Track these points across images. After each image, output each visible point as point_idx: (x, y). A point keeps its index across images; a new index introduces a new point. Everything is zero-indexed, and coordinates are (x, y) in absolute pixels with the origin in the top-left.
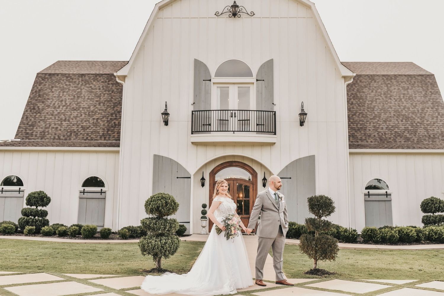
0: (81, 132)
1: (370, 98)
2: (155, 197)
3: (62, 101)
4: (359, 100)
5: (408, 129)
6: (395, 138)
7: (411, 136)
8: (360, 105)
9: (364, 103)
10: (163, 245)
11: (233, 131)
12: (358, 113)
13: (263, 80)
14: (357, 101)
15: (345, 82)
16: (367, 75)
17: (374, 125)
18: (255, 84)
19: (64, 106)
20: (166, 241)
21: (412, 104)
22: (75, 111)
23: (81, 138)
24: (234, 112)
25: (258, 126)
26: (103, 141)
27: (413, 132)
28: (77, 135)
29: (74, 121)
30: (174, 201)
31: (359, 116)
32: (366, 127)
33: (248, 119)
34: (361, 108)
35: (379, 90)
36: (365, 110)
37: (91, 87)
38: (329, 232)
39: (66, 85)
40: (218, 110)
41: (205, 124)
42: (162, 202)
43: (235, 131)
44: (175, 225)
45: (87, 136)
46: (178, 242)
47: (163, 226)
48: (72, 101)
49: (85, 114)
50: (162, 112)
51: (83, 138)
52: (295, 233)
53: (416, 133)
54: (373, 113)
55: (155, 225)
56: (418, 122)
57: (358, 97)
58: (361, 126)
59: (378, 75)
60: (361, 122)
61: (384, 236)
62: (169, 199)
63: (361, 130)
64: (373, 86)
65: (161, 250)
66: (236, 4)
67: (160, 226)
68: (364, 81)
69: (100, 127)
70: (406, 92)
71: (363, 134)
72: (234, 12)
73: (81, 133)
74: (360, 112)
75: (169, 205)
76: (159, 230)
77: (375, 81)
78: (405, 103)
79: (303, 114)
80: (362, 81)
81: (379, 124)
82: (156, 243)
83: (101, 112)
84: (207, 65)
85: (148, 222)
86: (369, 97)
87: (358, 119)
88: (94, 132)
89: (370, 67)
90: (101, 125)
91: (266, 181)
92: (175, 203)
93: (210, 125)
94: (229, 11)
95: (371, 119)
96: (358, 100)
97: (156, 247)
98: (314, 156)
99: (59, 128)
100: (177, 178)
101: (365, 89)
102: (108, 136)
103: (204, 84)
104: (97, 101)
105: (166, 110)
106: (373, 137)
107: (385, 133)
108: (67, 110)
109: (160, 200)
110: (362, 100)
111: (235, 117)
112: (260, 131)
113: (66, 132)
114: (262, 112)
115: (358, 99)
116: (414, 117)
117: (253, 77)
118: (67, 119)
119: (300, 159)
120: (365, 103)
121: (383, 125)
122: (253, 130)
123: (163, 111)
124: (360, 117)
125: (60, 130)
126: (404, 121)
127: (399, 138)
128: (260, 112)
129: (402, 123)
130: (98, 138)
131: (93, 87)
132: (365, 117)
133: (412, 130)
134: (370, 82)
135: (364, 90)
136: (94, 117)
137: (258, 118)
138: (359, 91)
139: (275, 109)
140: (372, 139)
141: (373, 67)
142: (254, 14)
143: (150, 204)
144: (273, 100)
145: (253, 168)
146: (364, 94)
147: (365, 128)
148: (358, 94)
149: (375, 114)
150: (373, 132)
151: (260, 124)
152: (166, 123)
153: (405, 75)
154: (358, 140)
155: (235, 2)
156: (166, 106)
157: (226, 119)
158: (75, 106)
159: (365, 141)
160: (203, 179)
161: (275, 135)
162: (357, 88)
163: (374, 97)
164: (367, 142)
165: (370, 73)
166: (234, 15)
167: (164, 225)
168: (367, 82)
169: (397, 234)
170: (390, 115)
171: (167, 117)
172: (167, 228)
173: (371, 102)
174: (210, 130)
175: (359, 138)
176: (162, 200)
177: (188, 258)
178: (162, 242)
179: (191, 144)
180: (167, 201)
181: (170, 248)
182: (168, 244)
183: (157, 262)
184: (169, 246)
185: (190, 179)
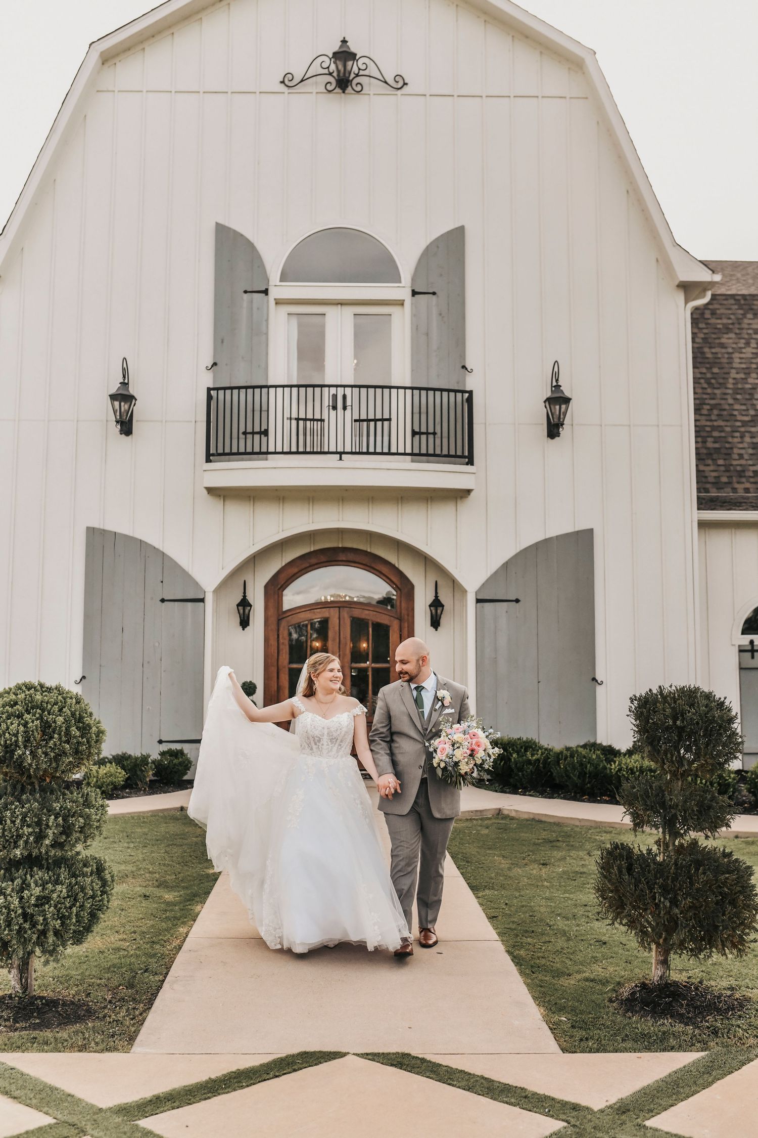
1: (740, 363)
4: (711, 368)
8: (713, 384)
9: (724, 378)
10: (30, 911)
11: (337, 452)
12: (708, 407)
13: (434, 293)
14: (704, 370)
15: (686, 302)
16: (733, 296)
18: (408, 304)
20: (44, 888)
24: (340, 390)
25: (417, 437)
30: (80, 719)
31: (710, 415)
32: (732, 448)
33: (386, 416)
34: (717, 391)
36: (728, 397)
40: (291, 386)
41: (249, 430)
42: (25, 725)
43: (345, 453)
44: (88, 817)
46: (104, 883)
47: (30, 830)
50: (113, 391)
52: (534, 776)
54: (749, 407)
57: (708, 358)
58: (717, 445)
60: (716, 434)
62: (60, 710)
63: (715, 456)
64: (749, 329)
65: (21, 931)
66: (348, 47)
67: (17, 830)
68: (723, 314)
71: (722, 468)
72: (341, 74)
74: (712, 402)
76: (16, 847)
79: (559, 400)
80: (718, 312)
84: (256, 244)
86: (738, 360)
87: (708, 423)
89: (739, 275)
91: (440, 609)
92: (85, 729)
93: (266, 433)
94: (326, 71)
95: (745, 424)
96: (707, 368)
98: (590, 532)
100: (163, 601)
101: (726, 336)
103: (245, 304)
105: (125, 384)
106: (751, 477)
109: (20, 716)
110: (719, 368)
111: (345, 408)
112: (424, 451)
114: (431, 393)
115: (708, 366)
117: (400, 282)
119: (547, 541)
120: (726, 376)
122: (401, 450)
123: (114, 388)
124: (713, 417)
128: (424, 393)
132: (728, 418)
134: (740, 316)
135: (723, 341)
137: (418, 412)
138: (710, 340)
139: (471, 383)
140: (748, 482)
141: (748, 274)
142: (405, 84)
144: (463, 356)
145: (402, 568)
146: (724, 350)
147: (729, 451)
148: (706, 350)
150: (750, 462)
151: (424, 430)
152: (126, 426)
154: (708, 486)
155: (344, 42)
156: (125, 372)
157: (317, 416)
159: (729, 490)
160: (244, 604)
161: (469, 467)
162: (705, 334)
163: (754, 361)
164: (735, 490)
165: (741, 290)
166: (343, 83)
167: (39, 823)
168: (732, 317)
171: (127, 407)
172: (46, 836)
173: (745, 374)
174: (264, 449)
175: (711, 480)
176: (27, 717)
177: (166, 911)
178: (29, 895)
179: (205, 492)
180: (49, 720)
181: (63, 918)
182: (52, 902)
183: (14, 971)
184: (58, 911)
185: (202, 604)
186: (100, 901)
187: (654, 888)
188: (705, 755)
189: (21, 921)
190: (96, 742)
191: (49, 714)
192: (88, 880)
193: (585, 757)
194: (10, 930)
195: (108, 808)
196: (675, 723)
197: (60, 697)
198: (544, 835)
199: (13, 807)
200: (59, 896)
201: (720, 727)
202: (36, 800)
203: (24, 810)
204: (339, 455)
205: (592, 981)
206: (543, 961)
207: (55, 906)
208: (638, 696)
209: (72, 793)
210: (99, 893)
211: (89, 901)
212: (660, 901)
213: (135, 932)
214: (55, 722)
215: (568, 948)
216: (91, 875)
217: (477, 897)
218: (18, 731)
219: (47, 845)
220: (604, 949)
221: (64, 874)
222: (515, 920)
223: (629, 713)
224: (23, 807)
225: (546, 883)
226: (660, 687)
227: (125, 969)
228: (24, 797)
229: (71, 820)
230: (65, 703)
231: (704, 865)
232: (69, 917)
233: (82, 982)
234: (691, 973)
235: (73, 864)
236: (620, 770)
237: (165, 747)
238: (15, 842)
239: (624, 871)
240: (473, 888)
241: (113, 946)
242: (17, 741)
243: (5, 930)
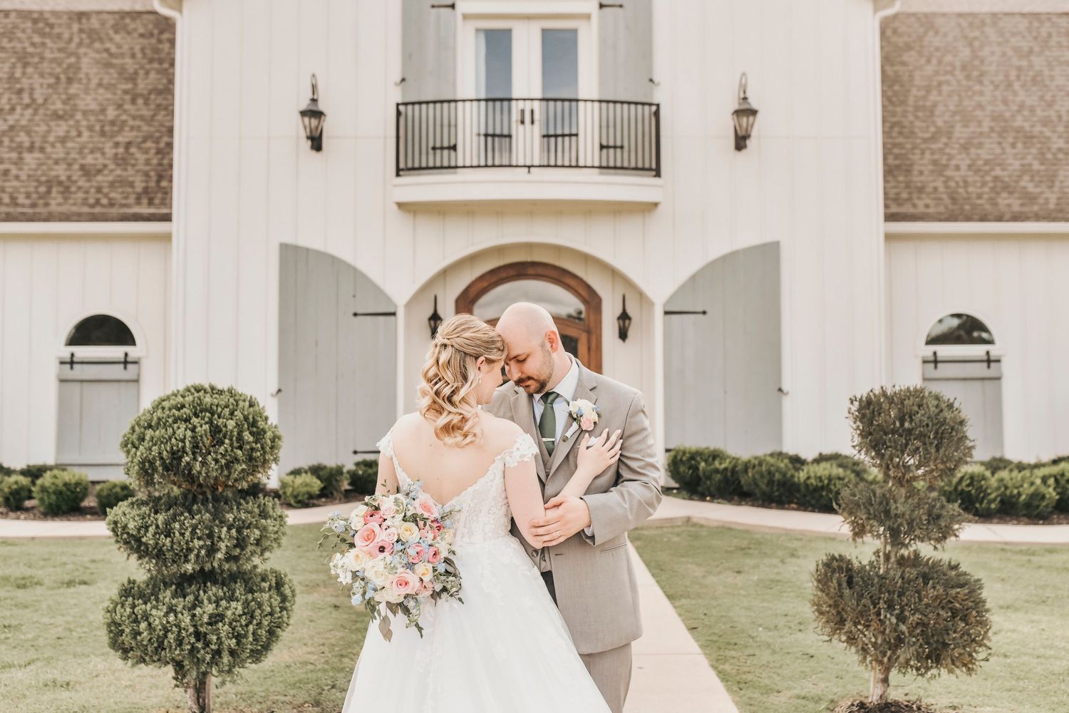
0: (80, 183)
1: (921, 81)
2: (166, 404)
3: (20, 91)
4: (892, 86)
5: (1031, 171)
6: (993, 195)
7: (1038, 190)
8: (893, 102)
9: (904, 96)
10: (202, 630)
11: (525, 166)
13: (621, 6)
15: (875, 12)
16: (914, 15)
17: (936, 157)
18: (595, 19)
19: (28, 106)
20: (218, 606)
21: (1042, 98)
22: (61, 123)
23: (79, 201)
24: (528, 104)
25: (605, 151)
26: (144, 210)
27: (1045, 179)
28: (66, 192)
29: (59, 152)
30: (254, 424)
31: (890, 132)
32: (912, 165)
33: (574, 130)
34: (899, 109)
35: (949, 58)
36: (909, 114)
37: (107, 50)
38: (835, 485)
39: (33, 44)
40: (479, 100)
41: (438, 145)
42: (193, 430)
43: (533, 166)
44: (265, 529)
45: (99, 196)
46: (284, 599)
47: (201, 543)
48: (50, 91)
49: (90, 128)
50: (303, 107)
51: (85, 202)
52: (722, 485)
53: (1053, 182)
54: (930, 124)
55: (166, 537)
56: (1060, 150)
58: (897, 162)
59: (944, 15)
60: (896, 151)
61: (1012, 496)
62: (232, 413)
63: (896, 173)
64: (930, 46)
65: (193, 650)
67: (187, 543)
68: (904, 32)
69: (137, 168)
70: (1024, 63)
71: (903, 185)
73: (79, 188)
74: (893, 119)
75: (227, 441)
76: (187, 561)
77: (937, 33)
78: (1022, 96)
79: (746, 112)
81: (949, 154)
82: (172, 618)
83: (138, 123)
85: (131, 525)
86: (918, 78)
88: (117, 184)
90: (139, 161)
91: (627, 322)
92: (259, 434)
93: (454, 148)
95: (925, 140)
96: (888, 86)
97: (171, 636)
98: (778, 243)
99: (14, 171)
100: (355, 315)
101: (907, 54)
102: (159, 195)
103: (433, 19)
104: (126, 92)
105: (314, 101)
106: (931, 193)
107: (966, 182)
108: (37, 118)
109: (187, 420)
110: (900, 86)
111: (533, 122)
112: (612, 164)
113: (35, 184)
114: (618, 106)
115: (889, 84)
116: (1048, 134)
118: (37, 145)
119: (734, 254)
120: (906, 93)
121: (959, 157)
122: (589, 164)
123: (304, 104)
124: (894, 135)
125: (17, 177)
126: (1019, 145)
127: (1004, 195)
128: (611, 105)
129: (1014, 151)
130: (132, 200)
131: (113, 49)
132: (909, 135)
133: (1042, 173)
134: (921, 34)
135: (904, 58)
136: (120, 139)
137: (605, 125)
138: (891, 59)
139: (658, 96)
140: (928, 197)
143: (142, 439)
144: (650, 68)
145: (589, 282)
146: (905, 68)
147: (909, 168)
149: (936, 127)
150: (930, 179)
151: (611, 143)
152: (316, 142)
153: (1023, 15)
156: (314, 88)
157: (506, 132)
158: (59, 105)
159: (909, 205)
160: (435, 317)
161: (657, 179)
163: (935, 78)
164: (915, 206)
165: (922, 8)
167: (210, 536)
169: (1051, 490)
170: (979, 130)
171: (317, 123)
172: (219, 550)
173: (926, 91)
174: (453, 164)
176: (195, 421)
177: (356, 622)
178: (201, 612)
179: (395, 207)
180: (219, 424)
181: (238, 637)
182: (226, 620)
183: (191, 691)
184: (233, 629)
185: (392, 318)
186: (279, 618)
187: (879, 603)
188: (936, 459)
189: (193, 640)
190: (272, 448)
191: (219, 418)
192: (266, 596)
193: (772, 465)
194: (182, 650)
195: (287, 519)
196: (902, 425)
197: (231, 400)
198: (735, 542)
199: (182, 518)
200: (234, 614)
201: (952, 429)
202: (208, 511)
203: (194, 521)
204: (526, 169)
205: (804, 698)
206: (749, 677)
207: (230, 624)
208: (859, 397)
209: (247, 503)
210: (278, 609)
211: (267, 618)
212: (885, 617)
213: (323, 645)
214: (225, 426)
215: (774, 662)
216: (270, 590)
217: (675, 607)
218: (185, 437)
219: (220, 559)
220: (812, 663)
221: (239, 589)
222: (716, 631)
223: (847, 415)
224: (193, 518)
225: (742, 592)
226: (882, 388)
227: (311, 685)
228: (195, 507)
229: (245, 532)
230: (237, 405)
231: (932, 578)
232: (245, 636)
233: (266, 698)
234: (906, 690)
235: (250, 579)
236: (809, 478)
237: (359, 458)
238: (186, 556)
239: (845, 585)
240: (670, 597)
241: (300, 660)
242: (184, 447)
243: (176, 649)
